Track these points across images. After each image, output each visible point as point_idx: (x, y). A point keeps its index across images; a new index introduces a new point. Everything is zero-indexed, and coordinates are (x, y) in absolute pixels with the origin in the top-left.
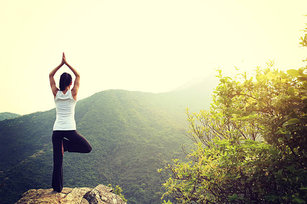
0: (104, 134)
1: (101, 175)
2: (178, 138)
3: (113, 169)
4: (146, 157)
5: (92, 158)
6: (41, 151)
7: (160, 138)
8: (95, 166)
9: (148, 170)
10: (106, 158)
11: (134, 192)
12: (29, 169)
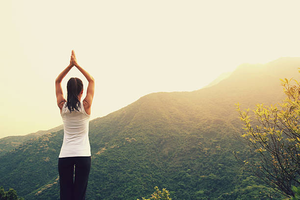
0: (151, 131)
1: (153, 165)
2: (215, 128)
3: (162, 159)
4: (188, 147)
5: (144, 151)
6: (104, 149)
7: (199, 129)
8: (147, 157)
9: (191, 157)
10: (155, 151)
11: (181, 177)
12: (96, 163)
